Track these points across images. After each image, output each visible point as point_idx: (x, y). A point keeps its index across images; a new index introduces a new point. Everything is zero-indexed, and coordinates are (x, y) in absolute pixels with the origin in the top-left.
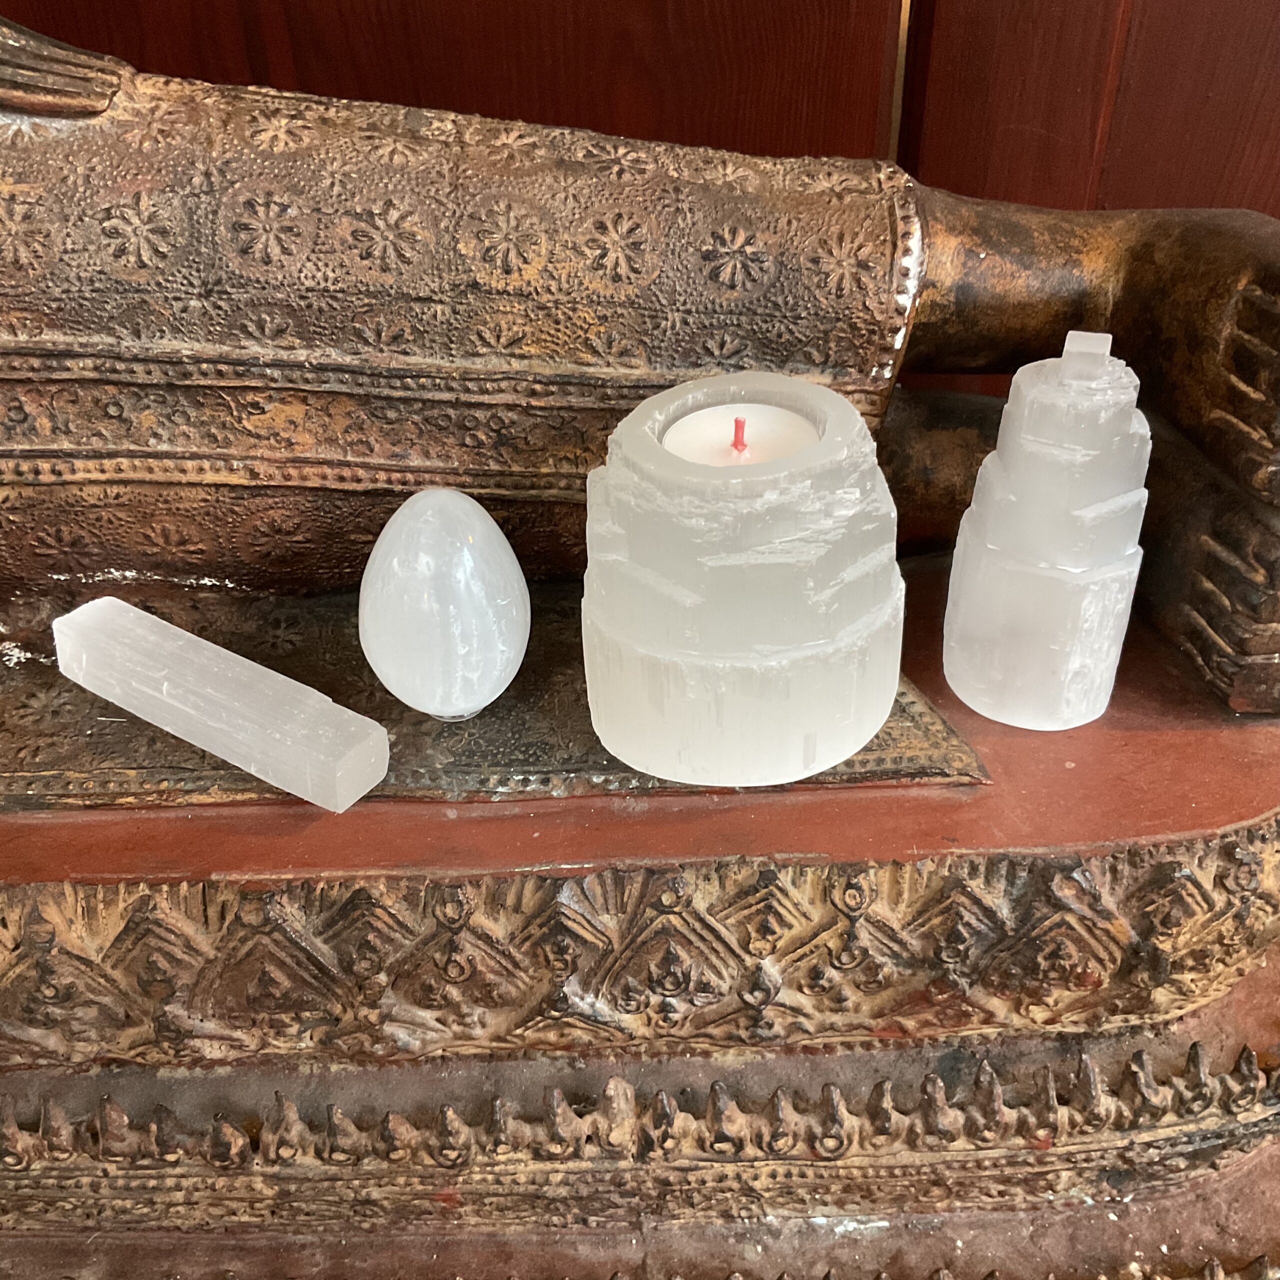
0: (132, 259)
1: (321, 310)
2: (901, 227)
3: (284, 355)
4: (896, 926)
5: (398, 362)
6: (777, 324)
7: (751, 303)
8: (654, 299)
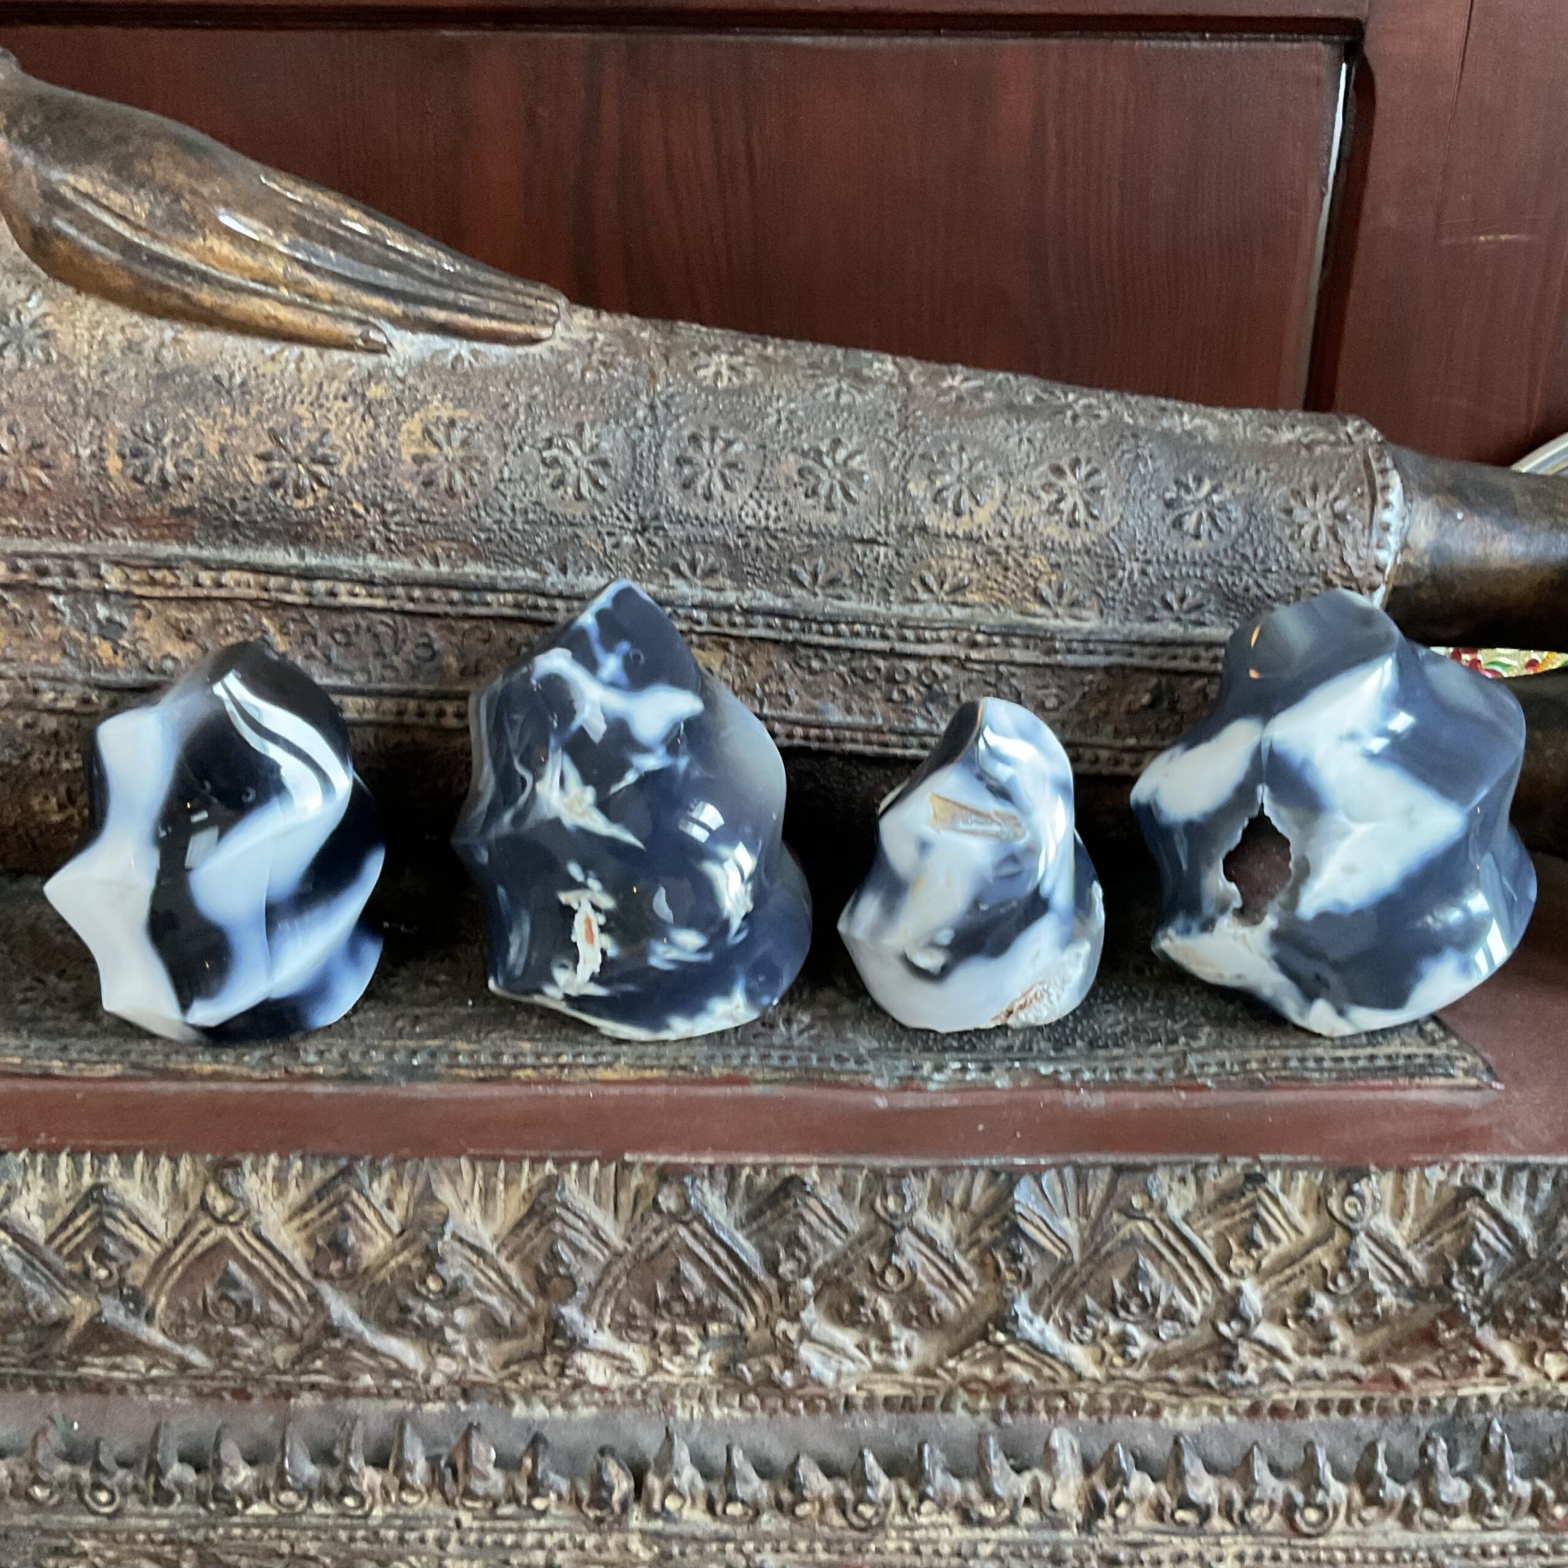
0: (570, 490)
1: (758, 550)
2: (1379, 480)
3: (712, 596)
4: (1401, 1243)
5: (833, 606)
6: (1245, 578)
7: (1217, 554)
8: (1112, 547)
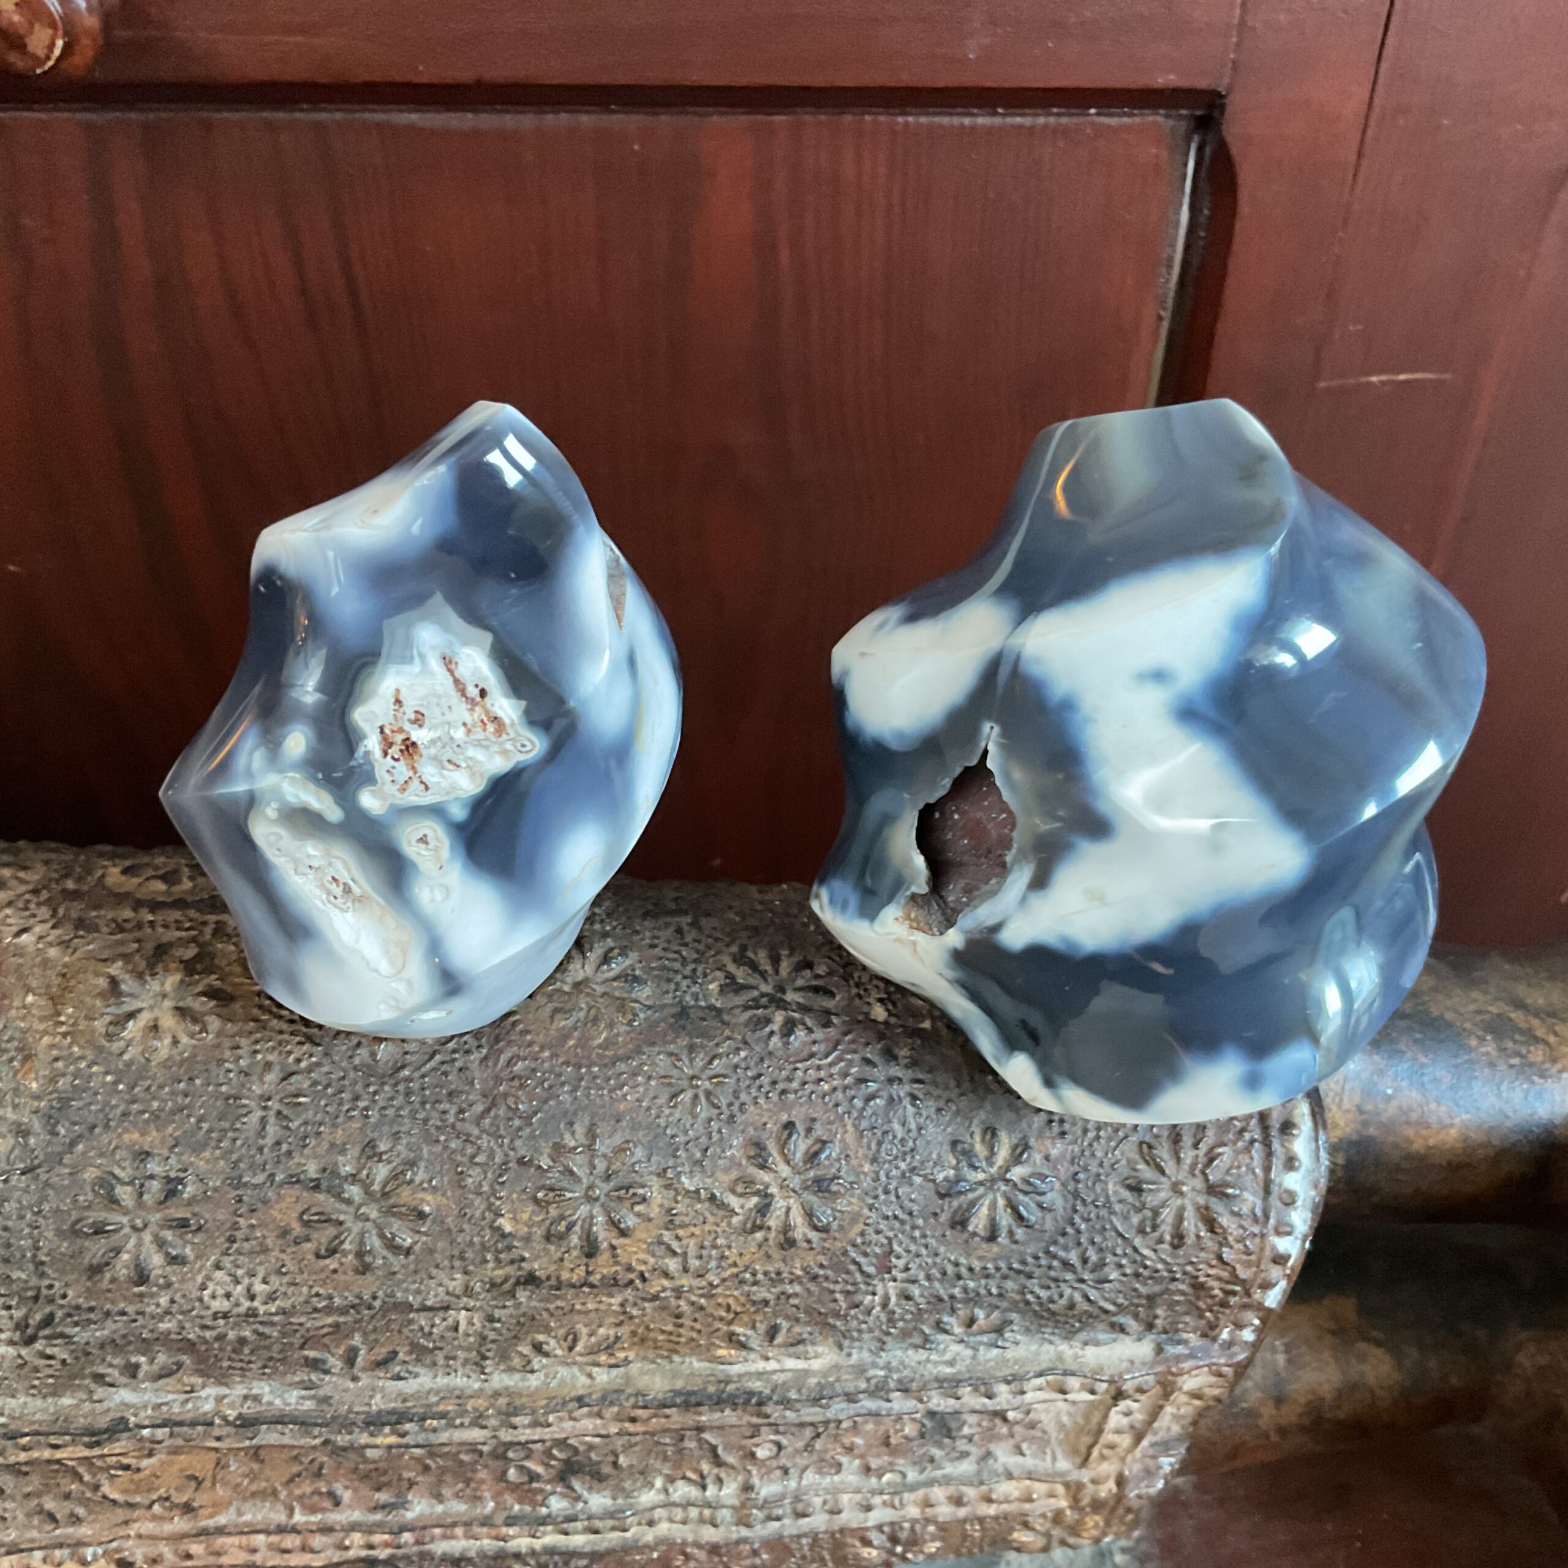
3: (174, 1403)
6: (1068, 1292)
7: (1024, 1262)
8: (852, 1267)
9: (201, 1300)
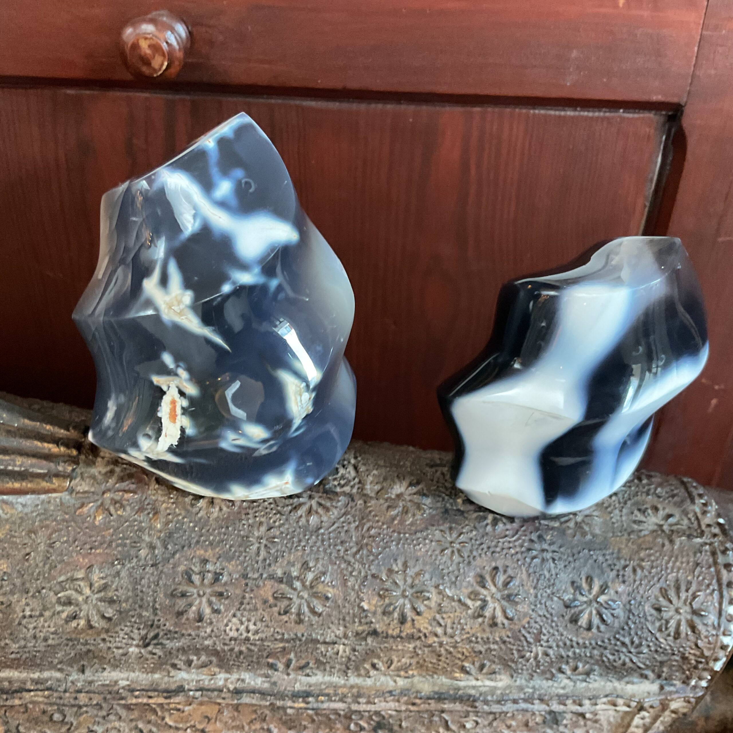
2: (725, 576)
3: (205, 680)
5: (301, 683)
6: (623, 657)
7: (603, 642)
8: (522, 638)
9: (225, 631)
